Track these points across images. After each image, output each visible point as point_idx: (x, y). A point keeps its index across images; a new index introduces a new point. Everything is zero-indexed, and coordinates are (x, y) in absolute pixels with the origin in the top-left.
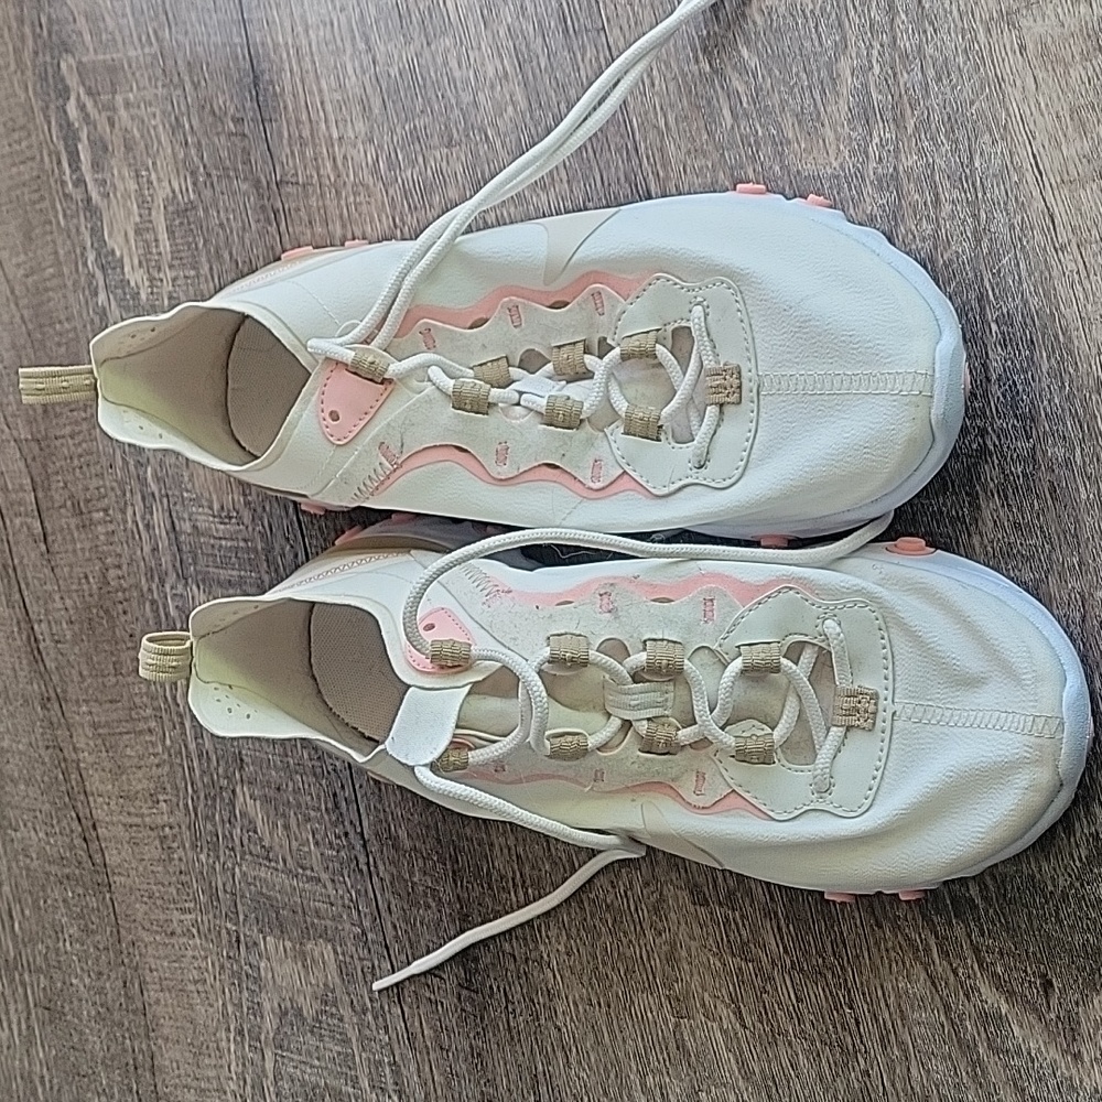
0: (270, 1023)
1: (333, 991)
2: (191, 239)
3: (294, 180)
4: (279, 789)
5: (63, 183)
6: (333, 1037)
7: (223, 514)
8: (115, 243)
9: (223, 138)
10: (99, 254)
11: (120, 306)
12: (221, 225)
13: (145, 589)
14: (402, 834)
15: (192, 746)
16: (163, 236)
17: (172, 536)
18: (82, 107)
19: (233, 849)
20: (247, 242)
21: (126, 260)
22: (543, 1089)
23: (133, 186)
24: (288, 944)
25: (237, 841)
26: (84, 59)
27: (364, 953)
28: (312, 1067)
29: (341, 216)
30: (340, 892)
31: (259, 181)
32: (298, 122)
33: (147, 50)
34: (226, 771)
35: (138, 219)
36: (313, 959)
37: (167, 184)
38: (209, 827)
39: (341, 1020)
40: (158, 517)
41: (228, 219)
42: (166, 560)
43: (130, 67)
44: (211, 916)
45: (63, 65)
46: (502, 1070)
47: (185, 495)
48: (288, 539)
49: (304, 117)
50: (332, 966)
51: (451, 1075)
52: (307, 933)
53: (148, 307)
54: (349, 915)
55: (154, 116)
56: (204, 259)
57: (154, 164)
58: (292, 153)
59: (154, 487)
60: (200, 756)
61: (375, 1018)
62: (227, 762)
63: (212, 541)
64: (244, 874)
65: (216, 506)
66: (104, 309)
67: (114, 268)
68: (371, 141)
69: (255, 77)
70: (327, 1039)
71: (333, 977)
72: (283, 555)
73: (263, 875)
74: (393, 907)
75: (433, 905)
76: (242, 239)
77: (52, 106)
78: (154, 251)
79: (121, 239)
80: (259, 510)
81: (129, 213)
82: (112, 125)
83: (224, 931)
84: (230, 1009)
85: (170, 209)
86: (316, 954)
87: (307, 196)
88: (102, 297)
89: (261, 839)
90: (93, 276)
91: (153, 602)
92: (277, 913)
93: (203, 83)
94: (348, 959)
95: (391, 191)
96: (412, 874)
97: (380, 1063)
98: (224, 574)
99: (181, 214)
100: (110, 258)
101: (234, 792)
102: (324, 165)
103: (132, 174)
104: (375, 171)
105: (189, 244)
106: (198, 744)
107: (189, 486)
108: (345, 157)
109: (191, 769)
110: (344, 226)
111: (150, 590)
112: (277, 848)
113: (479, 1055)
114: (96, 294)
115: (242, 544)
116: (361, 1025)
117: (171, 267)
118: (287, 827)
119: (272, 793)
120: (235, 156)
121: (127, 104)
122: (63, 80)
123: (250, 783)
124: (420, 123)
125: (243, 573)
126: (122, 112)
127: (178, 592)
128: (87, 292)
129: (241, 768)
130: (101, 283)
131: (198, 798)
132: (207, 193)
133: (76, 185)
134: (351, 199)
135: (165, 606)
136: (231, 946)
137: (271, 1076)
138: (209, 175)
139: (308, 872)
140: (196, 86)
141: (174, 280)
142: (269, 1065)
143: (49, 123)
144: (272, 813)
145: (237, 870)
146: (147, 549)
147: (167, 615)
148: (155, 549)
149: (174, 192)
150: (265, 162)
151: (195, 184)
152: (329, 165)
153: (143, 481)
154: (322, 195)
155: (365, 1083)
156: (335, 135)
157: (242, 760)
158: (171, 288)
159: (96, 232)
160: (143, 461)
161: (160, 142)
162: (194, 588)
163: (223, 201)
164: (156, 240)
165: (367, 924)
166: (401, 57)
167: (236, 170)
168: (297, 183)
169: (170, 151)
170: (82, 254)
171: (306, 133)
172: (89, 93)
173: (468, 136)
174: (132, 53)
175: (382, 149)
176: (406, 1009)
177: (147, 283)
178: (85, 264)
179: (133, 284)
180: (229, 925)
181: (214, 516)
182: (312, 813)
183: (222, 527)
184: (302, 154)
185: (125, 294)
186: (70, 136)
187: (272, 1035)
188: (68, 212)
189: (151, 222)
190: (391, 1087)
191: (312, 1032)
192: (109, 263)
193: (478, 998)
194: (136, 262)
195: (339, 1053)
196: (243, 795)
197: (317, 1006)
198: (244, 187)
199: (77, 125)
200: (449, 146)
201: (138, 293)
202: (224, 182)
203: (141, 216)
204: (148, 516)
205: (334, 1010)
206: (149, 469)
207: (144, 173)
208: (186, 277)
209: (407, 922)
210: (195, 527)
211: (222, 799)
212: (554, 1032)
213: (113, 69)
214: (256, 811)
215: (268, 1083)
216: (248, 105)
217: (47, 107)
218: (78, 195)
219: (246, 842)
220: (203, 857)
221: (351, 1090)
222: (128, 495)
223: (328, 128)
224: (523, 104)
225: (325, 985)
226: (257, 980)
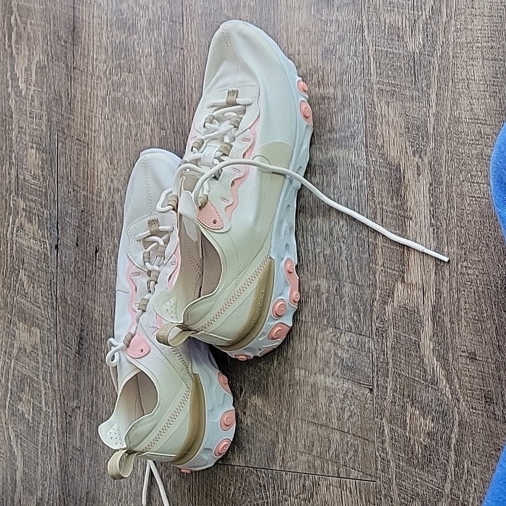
0: (15, 351)
1: (37, 345)
2: (42, 78)
3: (79, 68)
4: (33, 274)
5: (5, 45)
6: (34, 360)
7: (34, 176)
8: (18, 72)
9: (60, 46)
10: (12, 73)
11: (15, 94)
12: (53, 77)
13: (4, 195)
14: (69, 298)
15: (9, 253)
16: (34, 74)
17: (16, 179)
18: (16, 20)
19: (15, 291)
20: (60, 85)
21: (20, 79)
22: (94, 391)
23: (27, 53)
24: (26, 326)
25: (17, 288)
26: (20, 3)
27: (49, 335)
28: (26, 368)
29: (91, 85)
30: (46, 313)
31: (68, 65)
32: (84, 48)
33: (41, 6)
34: (18, 264)
35: (27, 66)
36: (33, 333)
37: (39, 56)
38: (9, 281)
39: (38, 355)
40: (13, 172)
41: (56, 75)
42: (13, 187)
43: (35, 11)
44: (4, 311)
45: (13, 3)
46: (83, 382)
47: (23, 166)
48: (53, 191)
49: (87, 48)
50: (39, 337)
51: (68, 380)
52: (33, 324)
53: (24, 97)
54: (47, 322)
55: (39, 31)
56: (45, 86)
57: (36, 48)
58: (80, 58)
59: (14, 161)
60: (11, 257)
61: (48, 357)
62: (19, 261)
63: (29, 185)
64: (17, 300)
65: (32, 173)
66: (10, 93)
67: (16, 80)
68: (106, 63)
69: (74, 28)
70: (32, 360)
71: (38, 341)
72: (50, 196)
73: (23, 301)
74: (61, 322)
75: (73, 324)
76: (58, 83)
77: (6, 16)
78: (30, 78)
79: (20, 71)
80: (46, 178)
81: (24, 62)
82: (25, 30)
83: (7, 318)
84: (4, 343)
85: (38, 65)
86: (34, 332)
87: (82, 75)
88: (10, 89)
89: (25, 290)
90: (8, 81)
91: (6, 200)
92: (25, 315)
93: (57, 25)
94: (44, 336)
95: (108, 82)
96: (69, 312)
97: (47, 372)
98: (30, 197)
99: (41, 68)
100: (15, 76)
101: (19, 271)
102: (90, 67)
103: (28, 49)
104: (105, 73)
105: (41, 79)
106: (11, 252)
107: (25, 164)
108: (96, 66)
109: (7, 260)
110: (91, 89)
111: (6, 196)
112: (29, 293)
113: (77, 376)
114: (8, 87)
115: (38, 188)
116: (43, 358)
117: (34, 86)
118: (33, 287)
119: (31, 275)
120: (62, 53)
121: (31, 24)
122: (11, 8)
123: (25, 270)
124: (123, 61)
125: (36, 198)
126: (29, 26)
127: (15, 199)
128: (5, 86)
129: (23, 264)
130: (10, 84)
131: (7, 270)
132: (51, 64)
133: (9, 47)
134: (96, 81)
135: (10, 203)
136: (8, 322)
137: (12, 369)
138: (52, 58)
139: (37, 304)
140: (54, 25)
141: (34, 91)
142: (12, 365)
143: (4, 22)
144: (30, 281)
145: (15, 298)
146: (7, 181)
147: (10, 206)
148: (10, 182)
149: (40, 59)
150: (71, 59)
151: (47, 59)
152: (91, 67)
153: (11, 158)
154: (87, 77)
155: (41, 377)
156: (95, 57)
157: (24, 261)
158: (33, 93)
159: (12, 66)
160: (12, 151)
161: (39, 41)
162: (20, 199)
163: (56, 68)
164: (31, 75)
165: (52, 325)
166: (120, 37)
167: (61, 59)
168: (80, 70)
169: (41, 45)
170: (6, 72)
171: (86, 53)
172: (19, 16)
173: (135, 71)
174: (36, 6)
175: (109, 67)
176: (58, 356)
177: (25, 89)
178: (6, 76)
179: (21, 88)
180: (9, 316)
181: (31, 176)
182: (42, 285)
183: (33, 181)
184: (83, 60)
185: (17, 90)
186: (10, 30)
187: (15, 355)
188: (4, 56)
189: (31, 68)
190: (48, 381)
191: (28, 357)
192: (14, 78)
193: (81, 358)
194: (23, 80)
195: (35, 366)
196: (22, 272)
197: (31, 349)
198: (63, 65)
199: (13, 25)
200: (129, 73)
201: (22, 92)
202: (57, 62)
203: (28, 64)
204: (10, 170)
205: (36, 352)
206: (13, 154)
207: (32, 50)
208: (38, 91)
209: (65, 328)
210: (24, 178)
211: (15, 272)
212: (101, 374)
213: (29, 10)
214: (25, 279)
215: (11, 371)
216: (70, 37)
217: (5, 16)
218: (9, 50)
219: (19, 289)
220: (5, 291)
221: (36, 378)
222: (5, 161)
223: (93, 54)
224: (154, 66)
225: (35, 343)
226: (14, 336)
